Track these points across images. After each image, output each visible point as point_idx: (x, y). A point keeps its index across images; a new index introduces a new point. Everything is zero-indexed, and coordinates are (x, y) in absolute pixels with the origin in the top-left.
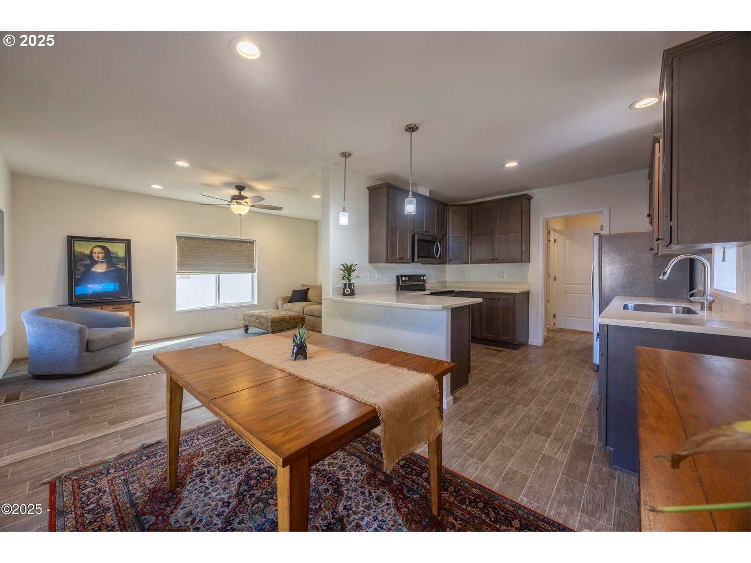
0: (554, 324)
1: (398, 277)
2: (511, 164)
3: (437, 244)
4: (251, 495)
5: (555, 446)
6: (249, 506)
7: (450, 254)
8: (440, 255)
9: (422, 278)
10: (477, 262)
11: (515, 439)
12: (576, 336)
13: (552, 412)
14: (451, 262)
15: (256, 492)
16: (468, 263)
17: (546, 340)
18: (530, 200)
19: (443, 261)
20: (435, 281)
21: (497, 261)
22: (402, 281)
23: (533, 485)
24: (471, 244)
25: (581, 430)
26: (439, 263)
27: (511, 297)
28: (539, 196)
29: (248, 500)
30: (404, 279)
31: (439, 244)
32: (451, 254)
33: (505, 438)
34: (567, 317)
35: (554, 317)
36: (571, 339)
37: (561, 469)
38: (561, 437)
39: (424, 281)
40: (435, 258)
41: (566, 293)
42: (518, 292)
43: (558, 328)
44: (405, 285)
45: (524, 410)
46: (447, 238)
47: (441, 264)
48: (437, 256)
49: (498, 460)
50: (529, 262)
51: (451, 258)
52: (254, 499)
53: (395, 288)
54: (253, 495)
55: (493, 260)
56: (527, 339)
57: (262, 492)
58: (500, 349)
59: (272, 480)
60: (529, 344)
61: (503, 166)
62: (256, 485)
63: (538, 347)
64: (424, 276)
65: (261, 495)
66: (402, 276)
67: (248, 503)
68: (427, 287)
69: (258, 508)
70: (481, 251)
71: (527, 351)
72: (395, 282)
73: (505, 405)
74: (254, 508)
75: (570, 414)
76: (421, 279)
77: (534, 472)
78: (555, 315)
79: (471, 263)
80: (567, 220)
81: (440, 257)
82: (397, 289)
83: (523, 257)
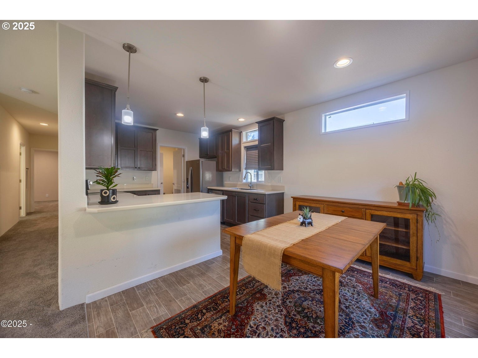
2: (180, 115)
4: (313, 328)
6: (322, 327)
15: (310, 326)
29: (318, 328)
52: (316, 326)
54: (313, 327)
57: (309, 323)
59: (298, 319)
61: (176, 114)
62: (304, 328)
65: (311, 322)
67: (320, 327)
69: (321, 322)
74: (322, 324)
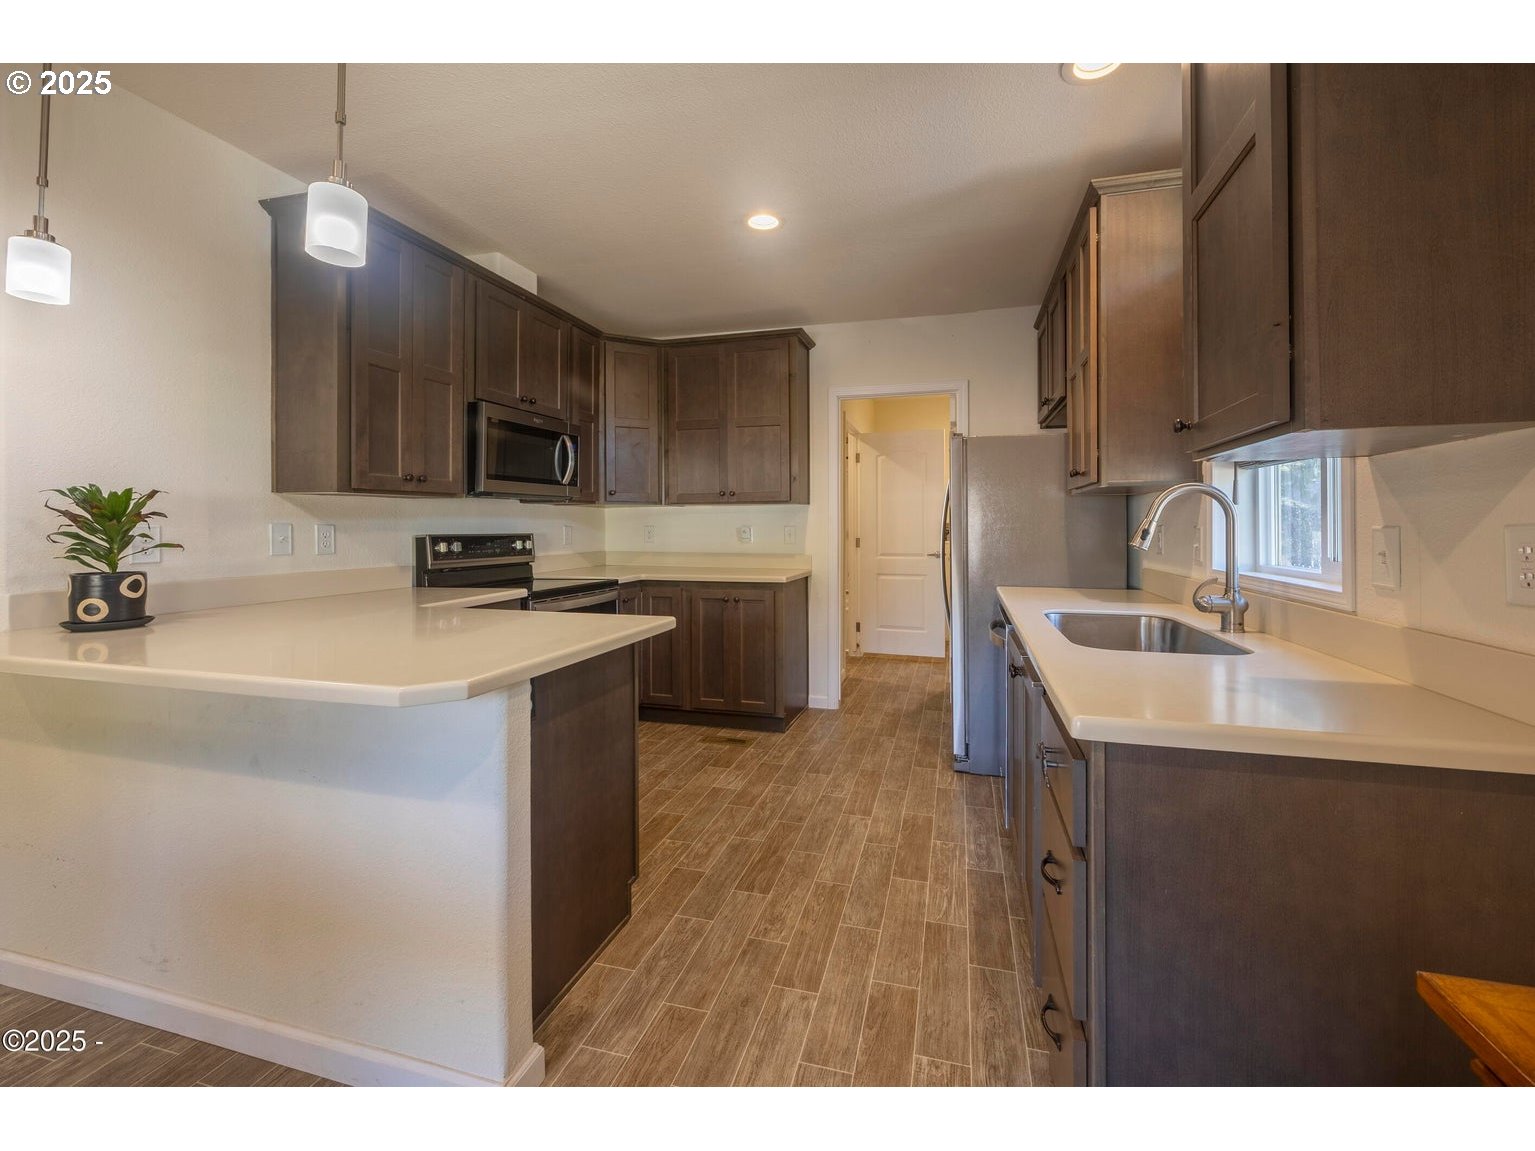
0: (858, 645)
1: (420, 543)
3: (564, 442)
5: (941, 897)
7: (609, 477)
8: (575, 475)
9: (519, 545)
10: (683, 500)
11: (867, 904)
12: (902, 671)
13: (915, 818)
14: (613, 498)
16: (659, 502)
17: (848, 687)
18: (808, 349)
19: (586, 491)
20: (570, 552)
21: (735, 499)
22: (436, 555)
23: (929, 1012)
24: (667, 452)
25: (972, 847)
26: (571, 501)
27: (768, 595)
28: (830, 343)
30: (442, 547)
31: (569, 444)
32: (611, 476)
33: (846, 909)
34: (882, 627)
35: (858, 629)
36: (893, 681)
37: (967, 950)
38: (945, 871)
39: (530, 552)
40: (559, 483)
41: (879, 574)
42: (783, 579)
43: (865, 654)
44: (454, 570)
45: (866, 826)
46: (601, 429)
47: (580, 502)
48: (563, 478)
49: (845, 972)
50: (809, 503)
51: (611, 486)
53: (408, 579)
55: (725, 497)
56: (805, 696)
58: (741, 734)
60: (811, 705)
63: (830, 714)
64: (525, 538)
66: (436, 540)
68: (539, 569)
70: (695, 471)
71: (806, 731)
72: (410, 559)
73: (826, 821)
75: (945, 814)
76: (514, 549)
77: (923, 977)
78: (858, 625)
79: (669, 503)
80: (880, 406)
81: (573, 483)
82: (419, 583)
83: (793, 490)
